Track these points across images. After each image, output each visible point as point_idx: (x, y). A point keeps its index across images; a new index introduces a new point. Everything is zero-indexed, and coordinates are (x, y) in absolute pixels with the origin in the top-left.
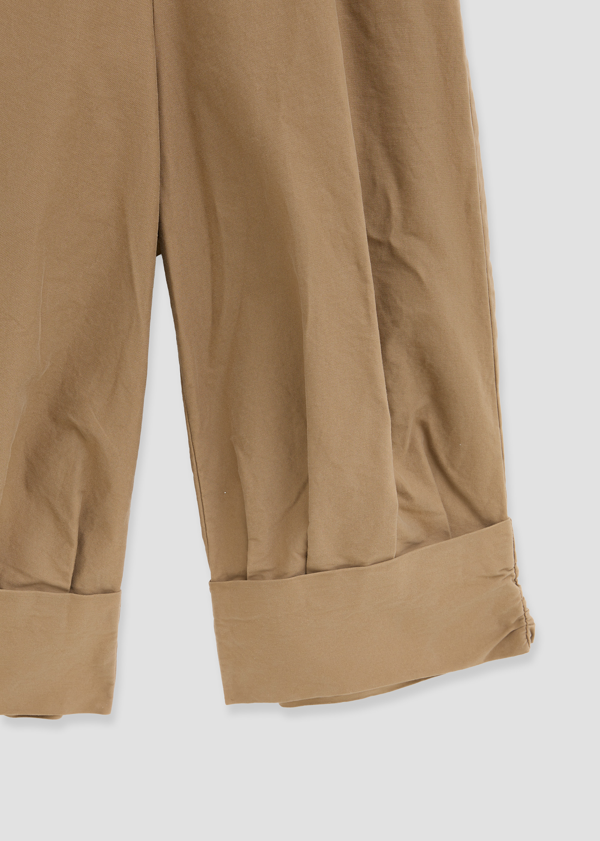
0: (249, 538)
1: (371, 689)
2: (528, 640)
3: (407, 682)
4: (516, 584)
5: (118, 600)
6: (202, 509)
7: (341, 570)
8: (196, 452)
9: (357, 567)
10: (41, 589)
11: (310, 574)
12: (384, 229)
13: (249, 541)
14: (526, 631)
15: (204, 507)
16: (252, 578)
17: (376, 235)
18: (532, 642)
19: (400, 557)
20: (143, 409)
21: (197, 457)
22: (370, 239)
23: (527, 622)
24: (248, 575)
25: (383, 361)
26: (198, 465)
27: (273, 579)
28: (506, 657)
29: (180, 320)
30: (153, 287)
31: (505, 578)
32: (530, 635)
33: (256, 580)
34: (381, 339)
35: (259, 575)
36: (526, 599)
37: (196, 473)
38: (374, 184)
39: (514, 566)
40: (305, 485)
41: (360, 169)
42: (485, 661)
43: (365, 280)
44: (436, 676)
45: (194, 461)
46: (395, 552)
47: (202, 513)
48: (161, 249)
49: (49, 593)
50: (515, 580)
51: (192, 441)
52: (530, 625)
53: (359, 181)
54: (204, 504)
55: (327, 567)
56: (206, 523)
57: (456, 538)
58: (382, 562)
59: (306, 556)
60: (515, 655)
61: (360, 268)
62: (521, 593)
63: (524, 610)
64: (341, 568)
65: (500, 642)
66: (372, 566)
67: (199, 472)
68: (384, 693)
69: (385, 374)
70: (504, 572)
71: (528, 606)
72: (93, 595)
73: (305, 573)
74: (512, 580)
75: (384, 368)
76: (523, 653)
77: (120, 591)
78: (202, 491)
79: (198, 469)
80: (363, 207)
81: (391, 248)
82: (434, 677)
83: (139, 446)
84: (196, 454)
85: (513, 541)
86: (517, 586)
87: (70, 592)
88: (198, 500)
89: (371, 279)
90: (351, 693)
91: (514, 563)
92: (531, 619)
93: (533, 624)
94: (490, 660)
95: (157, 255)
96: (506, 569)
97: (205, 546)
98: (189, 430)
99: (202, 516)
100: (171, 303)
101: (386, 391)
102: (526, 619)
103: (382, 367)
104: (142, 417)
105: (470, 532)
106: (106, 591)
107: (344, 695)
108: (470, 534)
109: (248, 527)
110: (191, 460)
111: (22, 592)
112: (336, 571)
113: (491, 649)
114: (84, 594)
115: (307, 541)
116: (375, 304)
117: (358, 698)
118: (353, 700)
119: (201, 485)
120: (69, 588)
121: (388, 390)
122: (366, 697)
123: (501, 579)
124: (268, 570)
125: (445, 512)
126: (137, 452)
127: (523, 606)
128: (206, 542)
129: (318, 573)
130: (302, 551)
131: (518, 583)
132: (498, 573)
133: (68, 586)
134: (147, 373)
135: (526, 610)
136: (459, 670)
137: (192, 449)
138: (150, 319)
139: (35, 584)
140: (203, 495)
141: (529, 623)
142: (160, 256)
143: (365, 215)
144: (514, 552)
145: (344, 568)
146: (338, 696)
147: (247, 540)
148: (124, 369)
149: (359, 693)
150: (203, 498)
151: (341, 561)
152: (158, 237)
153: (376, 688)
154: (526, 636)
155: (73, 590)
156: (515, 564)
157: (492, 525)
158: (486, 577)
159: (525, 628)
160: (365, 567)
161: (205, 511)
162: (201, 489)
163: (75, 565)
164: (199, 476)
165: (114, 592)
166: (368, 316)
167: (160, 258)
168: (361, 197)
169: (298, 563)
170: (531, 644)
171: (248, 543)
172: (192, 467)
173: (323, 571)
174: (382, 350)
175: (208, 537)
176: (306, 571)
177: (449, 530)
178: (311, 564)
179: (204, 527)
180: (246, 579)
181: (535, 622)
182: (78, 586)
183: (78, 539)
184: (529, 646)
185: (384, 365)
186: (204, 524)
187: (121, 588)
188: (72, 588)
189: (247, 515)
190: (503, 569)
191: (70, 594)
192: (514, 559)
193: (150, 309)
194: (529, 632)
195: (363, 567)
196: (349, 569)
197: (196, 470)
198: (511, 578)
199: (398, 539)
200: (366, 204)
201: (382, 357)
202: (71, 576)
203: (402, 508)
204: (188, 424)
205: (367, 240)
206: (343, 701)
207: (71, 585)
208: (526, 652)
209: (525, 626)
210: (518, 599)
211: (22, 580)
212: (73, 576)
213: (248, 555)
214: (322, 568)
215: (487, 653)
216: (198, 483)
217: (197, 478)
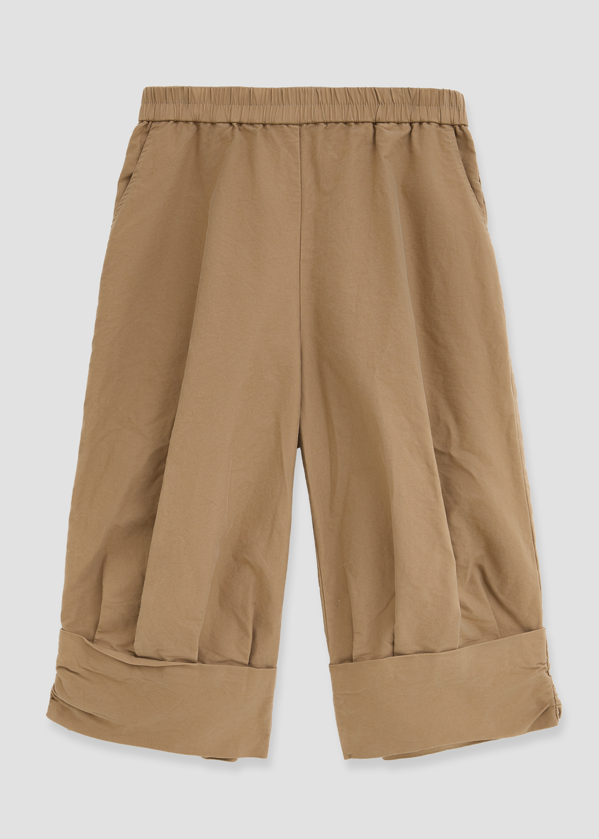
0: (354, 632)
1: (446, 745)
2: (557, 716)
3: (472, 742)
4: (548, 675)
5: (275, 672)
6: (324, 612)
7: (418, 654)
8: (322, 573)
9: (430, 653)
10: (230, 664)
11: (396, 657)
12: (446, 445)
13: (354, 634)
14: (555, 710)
15: (326, 610)
16: (356, 660)
17: (439, 448)
18: (560, 718)
19: (461, 649)
20: (289, 545)
21: (322, 576)
22: (436, 450)
23: (556, 703)
24: (354, 658)
25: (448, 525)
26: (323, 582)
27: (371, 660)
28: (542, 729)
29: (311, 487)
30: (294, 467)
31: (540, 670)
32: (558, 713)
33: (359, 661)
34: (446, 512)
35: (361, 658)
36: (555, 686)
37: (321, 587)
38: (439, 419)
39: (546, 661)
40: (393, 596)
41: (428, 410)
42: (528, 731)
43: (432, 474)
44: (494, 740)
45: (321, 579)
46: (458, 645)
47: (325, 615)
48: (300, 444)
49: (236, 667)
50: (547, 671)
51: (319, 566)
52: (558, 705)
53: (428, 416)
54: (326, 609)
55: (408, 652)
56: (327, 622)
57: (503, 638)
58: (448, 651)
59: (393, 644)
60: (549, 727)
61: (429, 466)
62: (552, 682)
63: (554, 694)
64: (418, 653)
65: (538, 718)
66: (442, 653)
67: (323, 587)
68: (456, 748)
69: (450, 534)
70: (540, 666)
71: (557, 691)
72: (261, 669)
73: (393, 655)
74: (545, 671)
75: (449, 530)
76: (554, 726)
77: (276, 668)
78: (325, 600)
79: (323, 584)
80: (431, 431)
81: (451, 456)
82: (492, 740)
83: (287, 570)
84: (322, 575)
85: (546, 644)
86: (549, 676)
87: (248, 666)
88: (322, 606)
89: (437, 474)
90: (433, 747)
91: (546, 659)
92: (559, 701)
93: (560, 704)
94: (531, 731)
95: (298, 448)
96: (541, 663)
97: (327, 638)
98: (318, 558)
99: (325, 617)
100: (306, 477)
101: (451, 544)
102: (555, 701)
103: (448, 529)
104: (289, 551)
105: (514, 635)
106: (269, 667)
107: (427, 749)
108: (514, 636)
109: (354, 624)
110: (319, 579)
111: (219, 666)
112: (415, 655)
113: (532, 723)
114: (256, 668)
115: (394, 634)
116: (441, 490)
117: (438, 751)
118: (434, 753)
119: (325, 596)
120: (248, 664)
121: (453, 544)
122: (443, 750)
123: (537, 670)
124: (367, 654)
125: (495, 621)
126: (286, 574)
127: (553, 691)
128: (327, 636)
129: (402, 656)
130: (391, 641)
131: (550, 674)
132: (535, 666)
133: (247, 662)
134: (291, 521)
135: (555, 694)
136: (510, 737)
137: (319, 571)
138: (293, 487)
139: (227, 661)
140: (325, 602)
141: (557, 704)
142: (299, 449)
143: (432, 436)
144: (547, 651)
145: (421, 653)
146: (423, 750)
147: (353, 633)
148: (277, 520)
149: (438, 747)
150: (325, 605)
151: (418, 649)
152: (298, 438)
153: (450, 744)
154: (556, 713)
155: (250, 664)
156: (548, 660)
157: (530, 631)
158: (526, 668)
159: (555, 708)
160: (436, 654)
161: (326, 613)
162: (325, 598)
163: (251, 649)
164: (323, 590)
165: (273, 668)
166: (436, 497)
167: (299, 450)
168: (429, 425)
169: (387, 649)
170: (559, 719)
171: (353, 636)
172: (319, 583)
173: (406, 655)
174: (447, 518)
175: (328, 631)
176: (394, 654)
177: (498, 633)
178: (397, 650)
179: (326, 624)
180: (352, 662)
181: (561, 703)
182: (253, 662)
183: (253, 633)
184: (558, 721)
185: (449, 528)
186: (326, 622)
187: (277, 666)
188: (249, 663)
189: (353, 616)
190: (539, 663)
191: (248, 667)
192: (547, 656)
193: (293, 481)
194: (558, 711)
195: (435, 654)
196: (425, 654)
197: (321, 586)
198: (545, 670)
199: (460, 636)
200: (432, 429)
201: (448, 523)
202: (249, 656)
203: (463, 616)
204: (317, 555)
205: (434, 450)
206: (427, 754)
207: (249, 661)
208: (556, 725)
209: (555, 706)
210: (549, 686)
211: (219, 658)
212: (250, 656)
213: (354, 644)
214: (405, 653)
215: (529, 726)
216: (322, 594)
217: (322, 591)
